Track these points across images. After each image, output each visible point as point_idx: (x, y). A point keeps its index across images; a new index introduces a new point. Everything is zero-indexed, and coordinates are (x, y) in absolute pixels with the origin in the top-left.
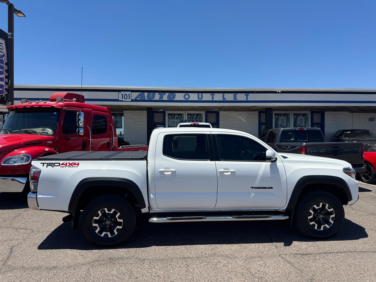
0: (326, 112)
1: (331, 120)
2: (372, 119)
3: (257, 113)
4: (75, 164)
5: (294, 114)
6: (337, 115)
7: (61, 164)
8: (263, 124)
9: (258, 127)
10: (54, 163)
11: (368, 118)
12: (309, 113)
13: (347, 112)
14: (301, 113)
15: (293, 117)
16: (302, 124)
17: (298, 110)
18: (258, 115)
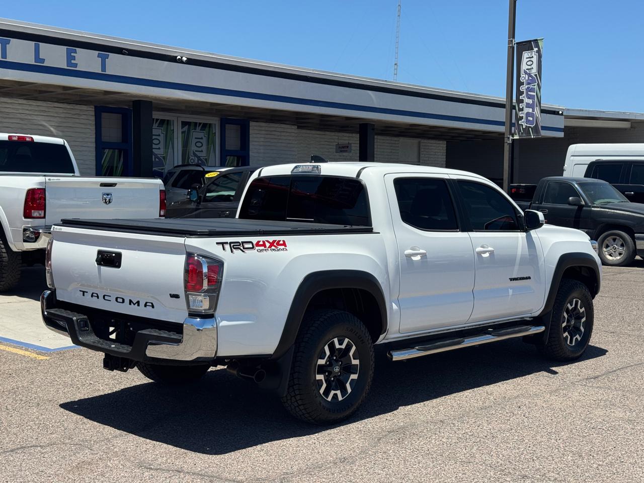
0: (252, 124)
1: (262, 143)
2: (344, 147)
3: (88, 112)
4: (278, 244)
5: (184, 124)
6: (274, 133)
7: (255, 243)
8: (110, 145)
9: (94, 154)
10: (243, 243)
11: (335, 144)
12: (215, 121)
13: (293, 127)
14: (198, 121)
15: (180, 131)
16: (202, 151)
17: (193, 113)
18: (93, 118)
